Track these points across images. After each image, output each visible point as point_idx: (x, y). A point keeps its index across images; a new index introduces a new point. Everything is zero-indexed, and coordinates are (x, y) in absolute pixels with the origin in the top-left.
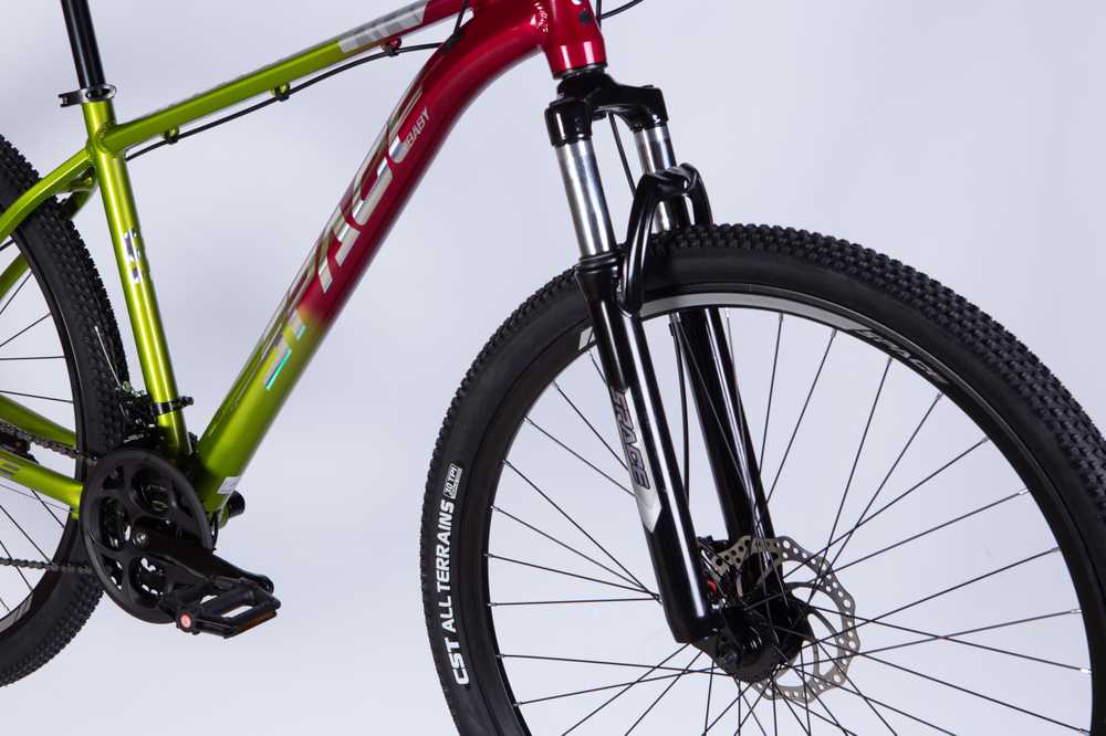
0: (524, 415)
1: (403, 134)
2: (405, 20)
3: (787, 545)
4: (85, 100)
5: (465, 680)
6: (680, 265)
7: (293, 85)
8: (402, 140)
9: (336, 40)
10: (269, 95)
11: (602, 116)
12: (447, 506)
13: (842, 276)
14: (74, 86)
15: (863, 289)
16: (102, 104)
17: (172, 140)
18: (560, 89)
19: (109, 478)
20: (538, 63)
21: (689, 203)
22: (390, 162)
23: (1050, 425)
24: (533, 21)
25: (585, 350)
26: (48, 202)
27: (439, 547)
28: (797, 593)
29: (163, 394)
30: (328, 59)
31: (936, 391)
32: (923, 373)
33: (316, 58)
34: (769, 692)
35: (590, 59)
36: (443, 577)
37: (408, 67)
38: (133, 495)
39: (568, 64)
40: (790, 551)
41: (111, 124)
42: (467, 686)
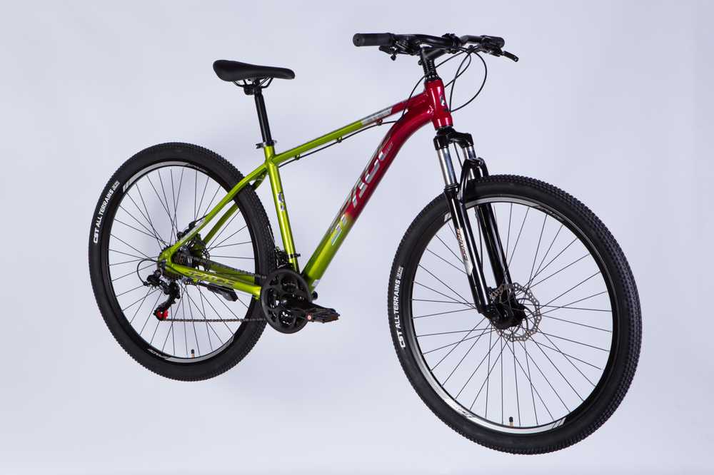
0: (425, 247)
1: (383, 151)
2: (385, 113)
3: (516, 285)
4: (265, 146)
5: (404, 346)
6: (478, 189)
7: (343, 137)
8: (384, 153)
9: (360, 121)
10: (335, 141)
11: (452, 142)
12: (398, 282)
13: (529, 188)
14: (261, 141)
15: (537, 192)
16: (271, 147)
17: (297, 159)
18: (438, 133)
19: (272, 281)
20: (430, 125)
21: (481, 170)
22: (379, 161)
23: (594, 230)
24: (428, 112)
25: (446, 222)
26: (247, 185)
27: (395, 297)
28: (519, 302)
29: (291, 252)
30: (357, 127)
31: (561, 224)
32: (556, 218)
33: (351, 128)
34: (511, 339)
35: (447, 123)
36: (396, 308)
37: (385, 129)
38: (281, 286)
39: (440, 125)
40: (517, 288)
41: (274, 155)
42: (405, 348)
